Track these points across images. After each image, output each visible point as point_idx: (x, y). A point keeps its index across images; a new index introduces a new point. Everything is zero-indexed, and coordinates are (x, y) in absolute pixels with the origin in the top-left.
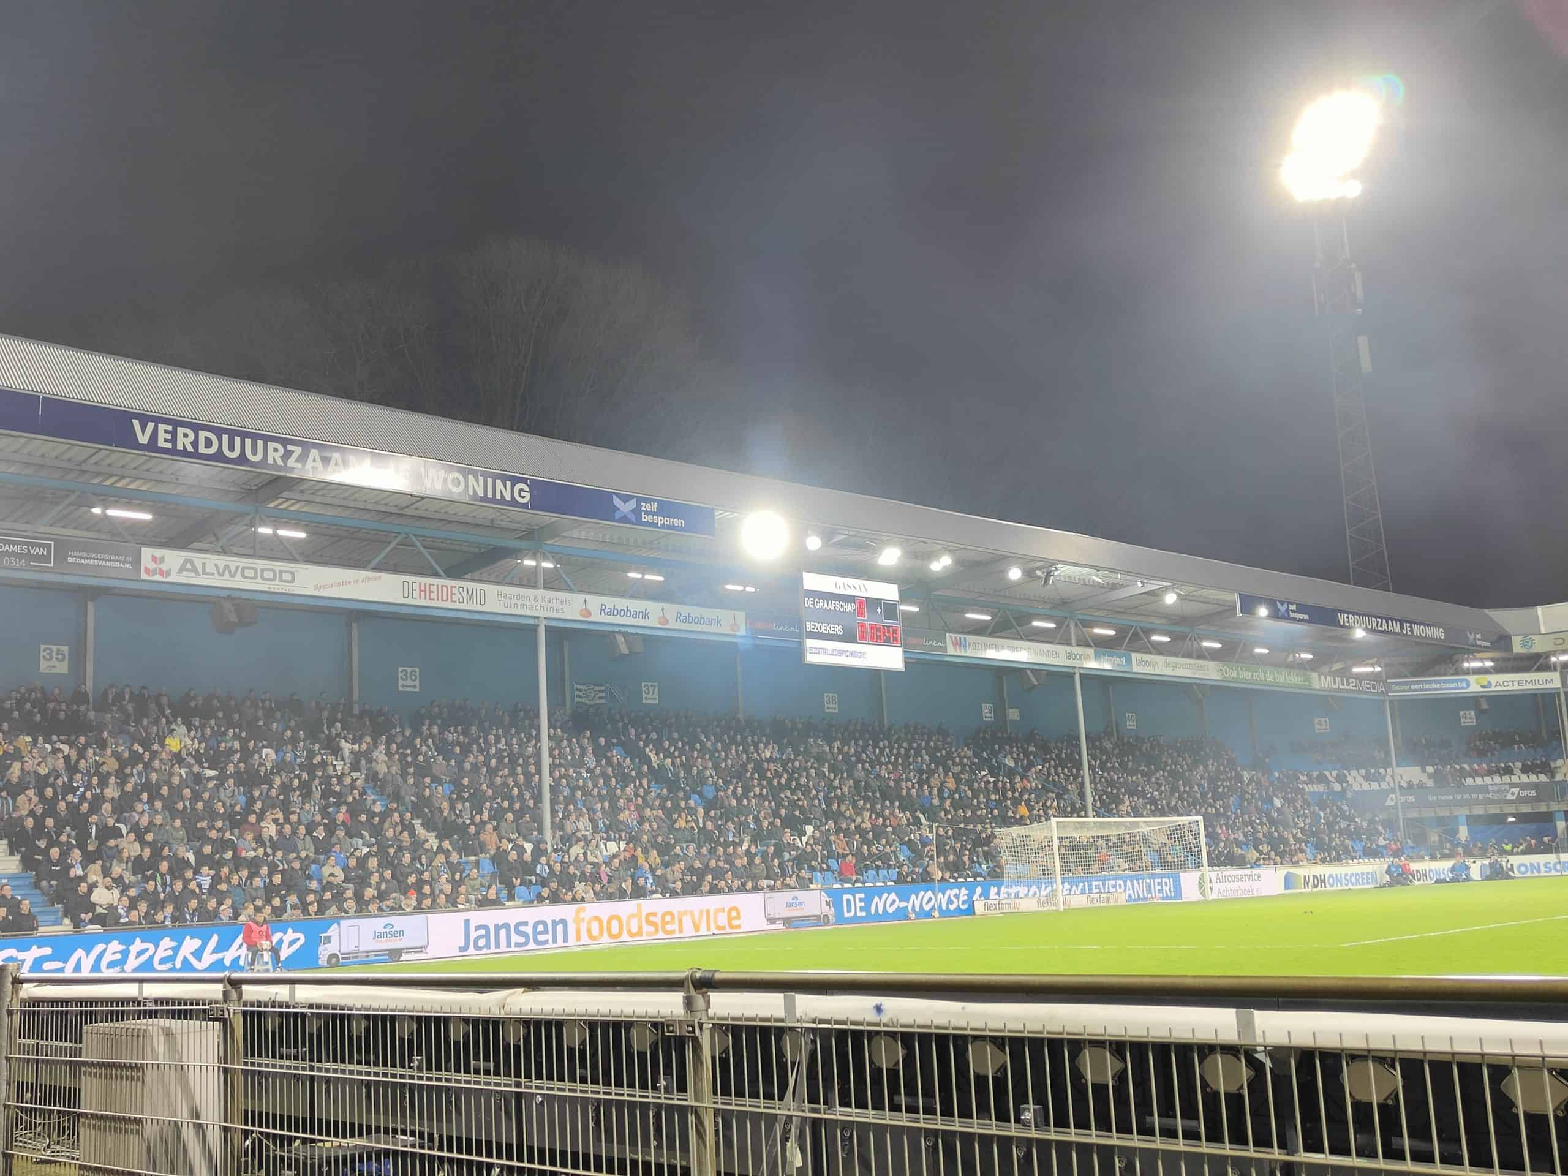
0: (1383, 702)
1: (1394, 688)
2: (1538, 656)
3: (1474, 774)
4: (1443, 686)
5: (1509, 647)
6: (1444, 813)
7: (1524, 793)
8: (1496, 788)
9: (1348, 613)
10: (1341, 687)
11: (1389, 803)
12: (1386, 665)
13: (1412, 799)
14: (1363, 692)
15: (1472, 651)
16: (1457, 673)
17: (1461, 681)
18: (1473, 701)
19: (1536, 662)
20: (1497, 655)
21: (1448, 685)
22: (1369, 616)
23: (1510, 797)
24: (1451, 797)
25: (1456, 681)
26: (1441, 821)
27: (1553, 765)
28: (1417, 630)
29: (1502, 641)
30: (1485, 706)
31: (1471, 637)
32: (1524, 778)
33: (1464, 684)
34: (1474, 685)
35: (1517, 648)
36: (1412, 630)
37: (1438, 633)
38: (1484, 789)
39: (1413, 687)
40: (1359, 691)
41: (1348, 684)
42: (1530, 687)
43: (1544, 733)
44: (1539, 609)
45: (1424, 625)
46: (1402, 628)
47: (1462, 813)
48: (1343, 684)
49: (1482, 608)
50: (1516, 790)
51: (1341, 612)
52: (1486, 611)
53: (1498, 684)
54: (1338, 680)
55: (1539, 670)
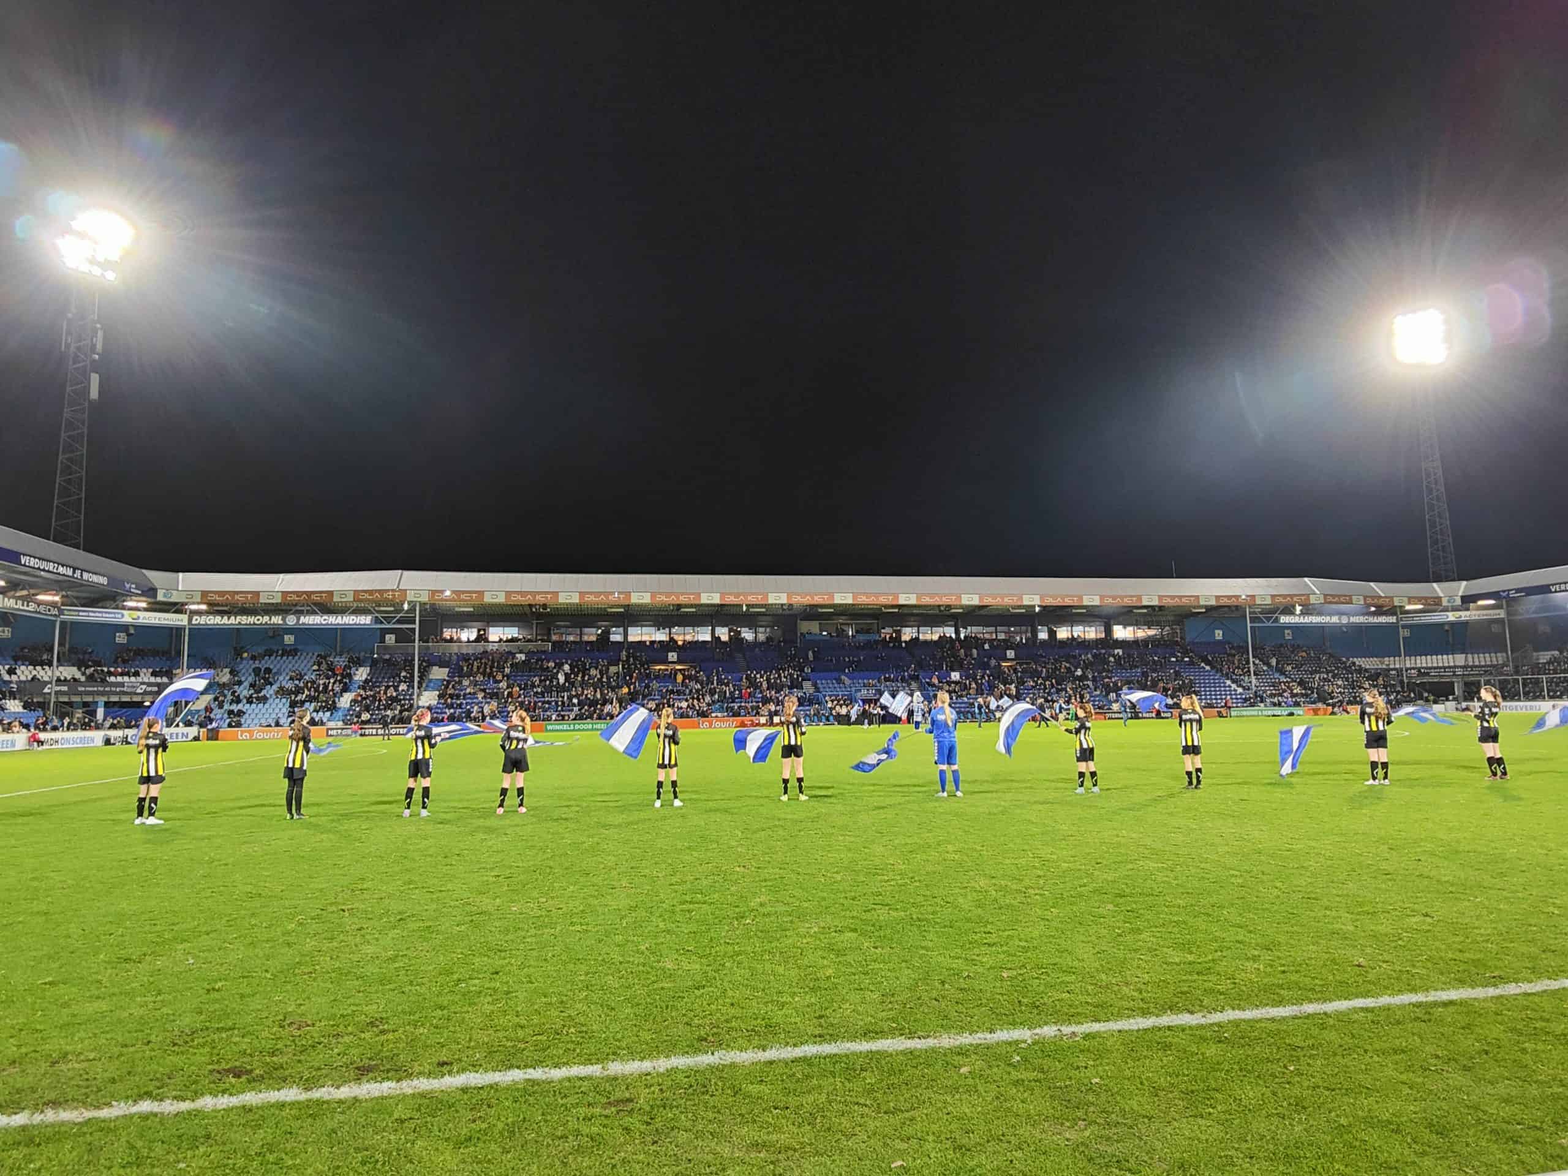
0: (56, 621)
1: (66, 613)
2: (175, 604)
3: (115, 675)
4: (104, 615)
5: (155, 596)
6: (89, 699)
7: (149, 689)
8: (130, 684)
9: (31, 556)
10: (21, 608)
11: (46, 690)
12: (63, 596)
13: (65, 688)
14: (39, 613)
15: (129, 595)
16: (117, 608)
17: (118, 613)
18: (124, 628)
19: (176, 608)
20: (149, 600)
21: (107, 615)
22: (48, 561)
23: (139, 691)
24: (95, 689)
25: (114, 613)
26: (85, 704)
27: (174, 672)
28: (86, 576)
29: (150, 592)
30: (132, 631)
31: (128, 586)
32: (152, 680)
33: (120, 616)
34: (127, 617)
35: (160, 597)
36: (82, 576)
37: (103, 580)
38: (122, 685)
39: (81, 614)
40: (36, 612)
41: (28, 606)
42: (166, 622)
43: (173, 653)
44: (181, 575)
45: (93, 573)
46: (74, 572)
47: (102, 700)
48: (23, 605)
49: (141, 568)
50: (144, 687)
51: (24, 555)
52: (144, 571)
53: (144, 618)
54: (20, 603)
55: (175, 612)
